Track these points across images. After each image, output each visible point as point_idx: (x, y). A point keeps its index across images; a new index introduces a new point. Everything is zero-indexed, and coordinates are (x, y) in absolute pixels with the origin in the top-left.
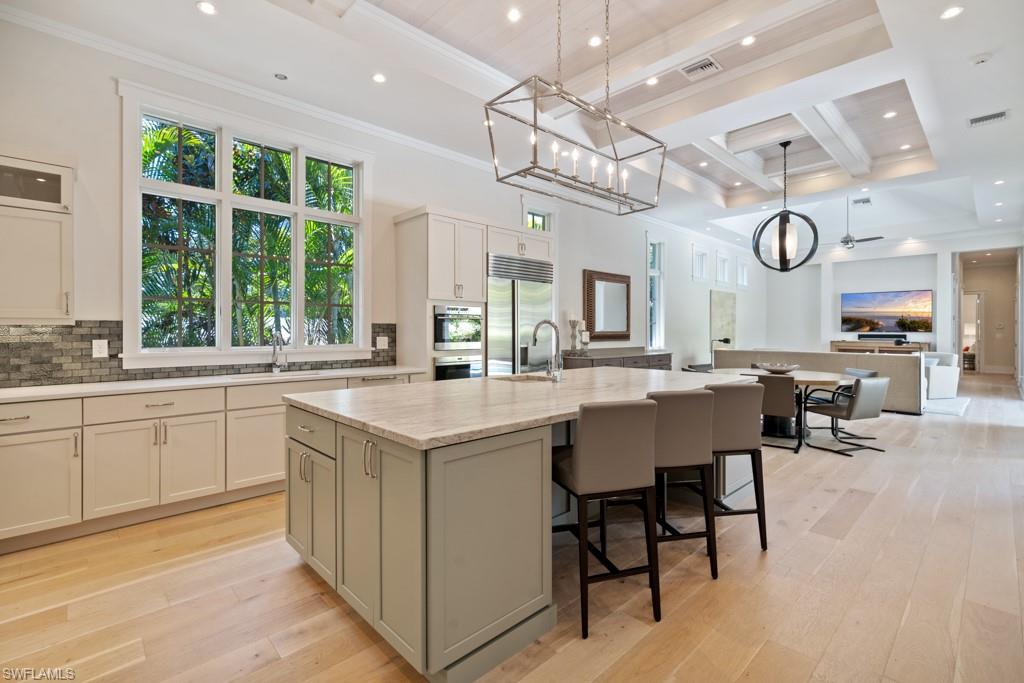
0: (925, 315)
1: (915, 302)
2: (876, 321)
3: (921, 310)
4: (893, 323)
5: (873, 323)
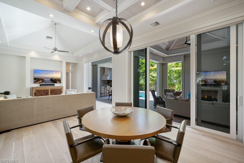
1: (55, 74)
3: (58, 76)
4: (49, 79)
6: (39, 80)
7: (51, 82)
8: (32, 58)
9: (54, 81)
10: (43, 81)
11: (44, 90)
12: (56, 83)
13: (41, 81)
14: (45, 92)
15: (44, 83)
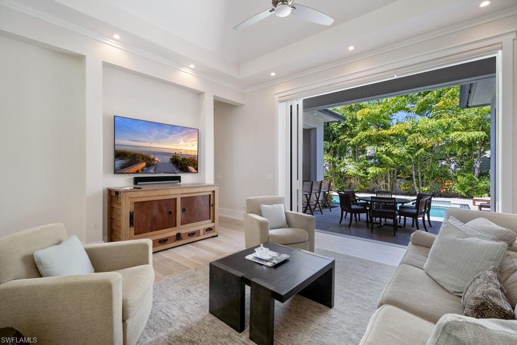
0: (193, 154)
2: (152, 157)
5: (150, 159)
6: (137, 162)
7: (174, 168)
8: (108, 66)
9: (181, 165)
10: (148, 166)
11: (160, 202)
12: (188, 171)
13: (144, 164)
14: (165, 209)
15: (152, 170)
